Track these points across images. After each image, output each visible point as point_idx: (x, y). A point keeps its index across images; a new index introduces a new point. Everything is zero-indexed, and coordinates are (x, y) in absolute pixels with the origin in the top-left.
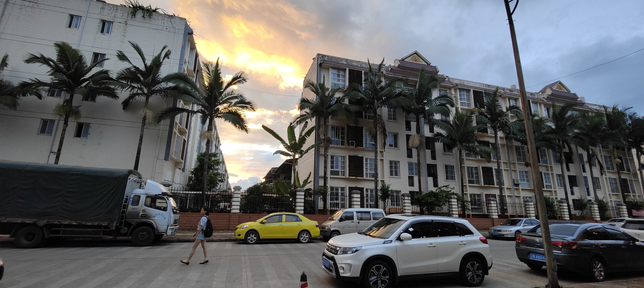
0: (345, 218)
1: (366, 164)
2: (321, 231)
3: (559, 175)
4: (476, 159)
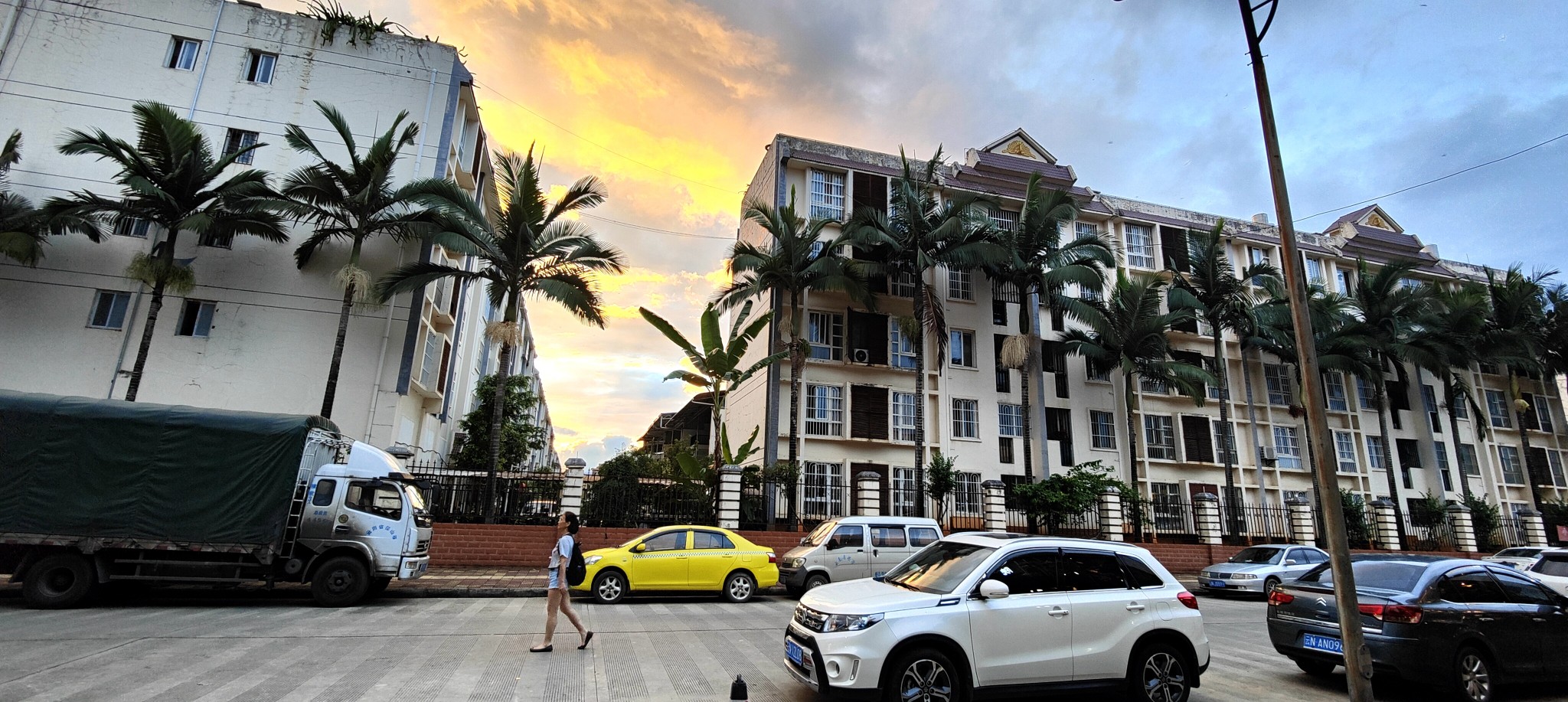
0: (841, 540)
1: (896, 407)
2: (780, 571)
3: (1375, 439)
4: (1167, 396)
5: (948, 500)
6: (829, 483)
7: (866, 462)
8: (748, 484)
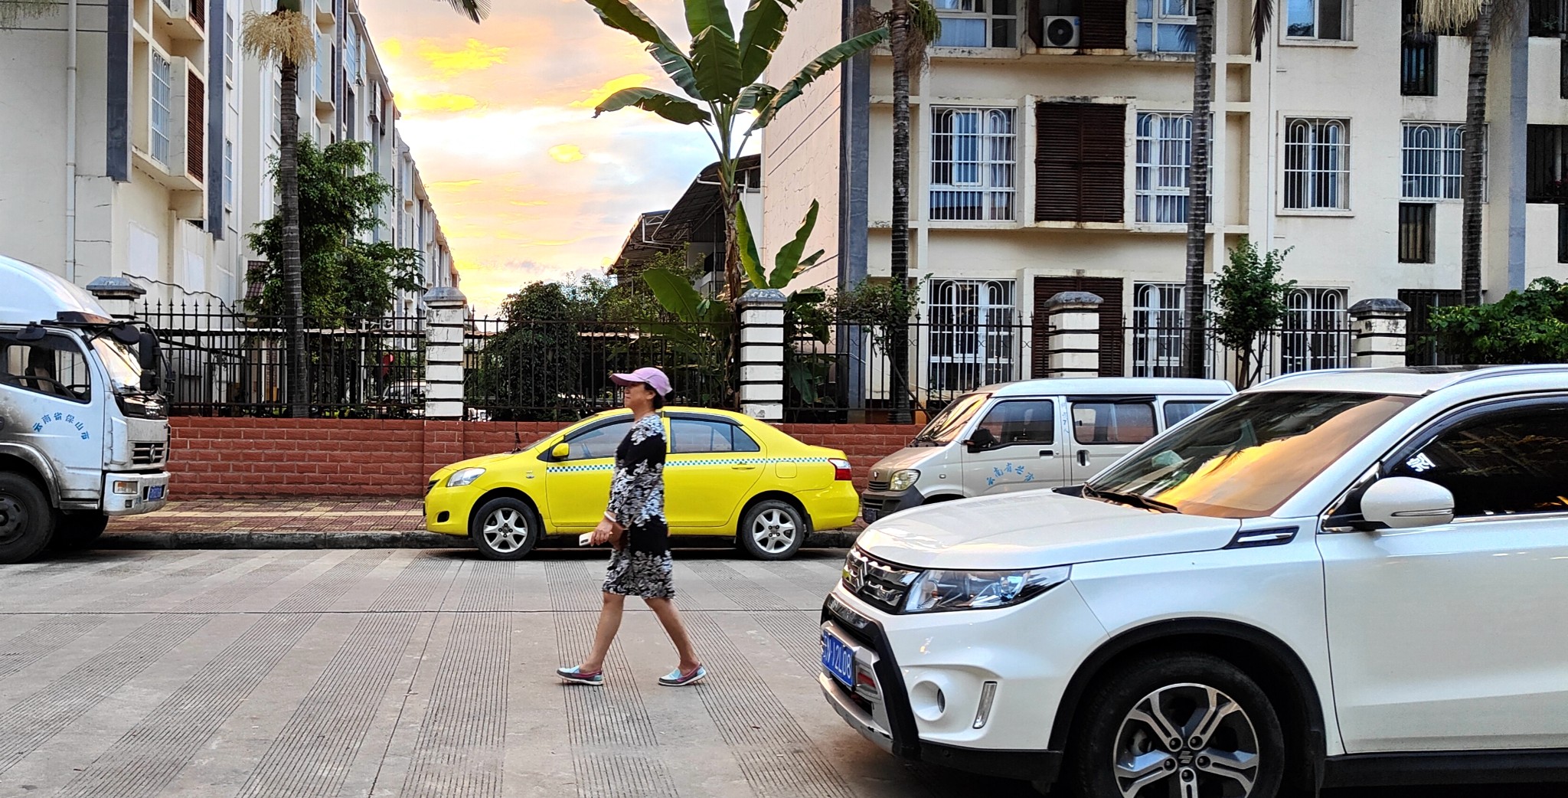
1: (1143, 147)
5: (1262, 347)
6: (982, 319)
7: (1070, 273)
8: (803, 331)
